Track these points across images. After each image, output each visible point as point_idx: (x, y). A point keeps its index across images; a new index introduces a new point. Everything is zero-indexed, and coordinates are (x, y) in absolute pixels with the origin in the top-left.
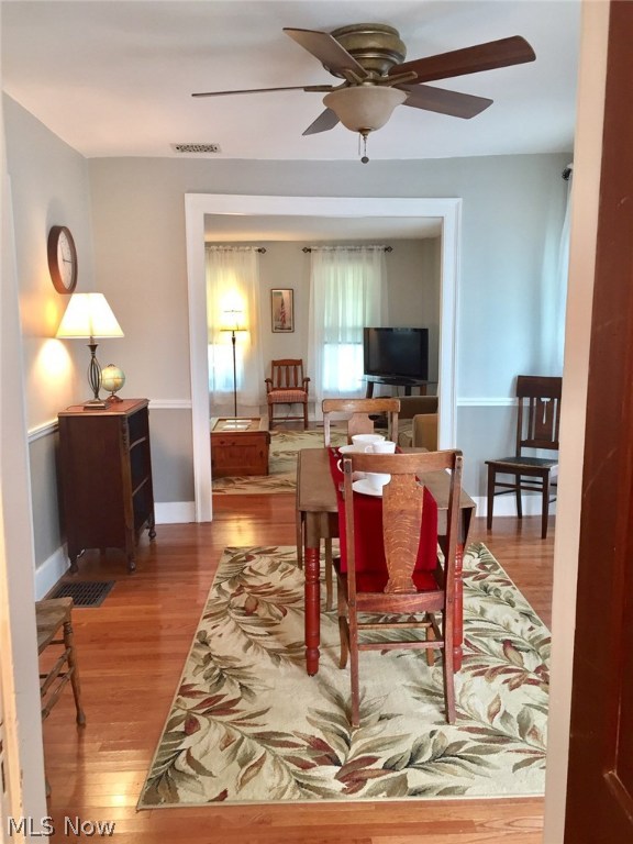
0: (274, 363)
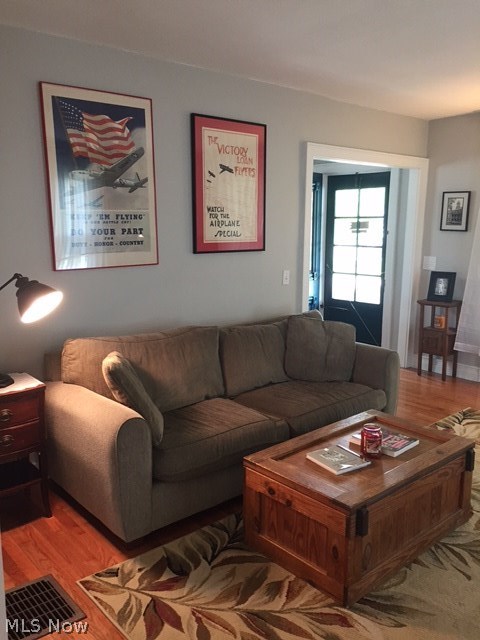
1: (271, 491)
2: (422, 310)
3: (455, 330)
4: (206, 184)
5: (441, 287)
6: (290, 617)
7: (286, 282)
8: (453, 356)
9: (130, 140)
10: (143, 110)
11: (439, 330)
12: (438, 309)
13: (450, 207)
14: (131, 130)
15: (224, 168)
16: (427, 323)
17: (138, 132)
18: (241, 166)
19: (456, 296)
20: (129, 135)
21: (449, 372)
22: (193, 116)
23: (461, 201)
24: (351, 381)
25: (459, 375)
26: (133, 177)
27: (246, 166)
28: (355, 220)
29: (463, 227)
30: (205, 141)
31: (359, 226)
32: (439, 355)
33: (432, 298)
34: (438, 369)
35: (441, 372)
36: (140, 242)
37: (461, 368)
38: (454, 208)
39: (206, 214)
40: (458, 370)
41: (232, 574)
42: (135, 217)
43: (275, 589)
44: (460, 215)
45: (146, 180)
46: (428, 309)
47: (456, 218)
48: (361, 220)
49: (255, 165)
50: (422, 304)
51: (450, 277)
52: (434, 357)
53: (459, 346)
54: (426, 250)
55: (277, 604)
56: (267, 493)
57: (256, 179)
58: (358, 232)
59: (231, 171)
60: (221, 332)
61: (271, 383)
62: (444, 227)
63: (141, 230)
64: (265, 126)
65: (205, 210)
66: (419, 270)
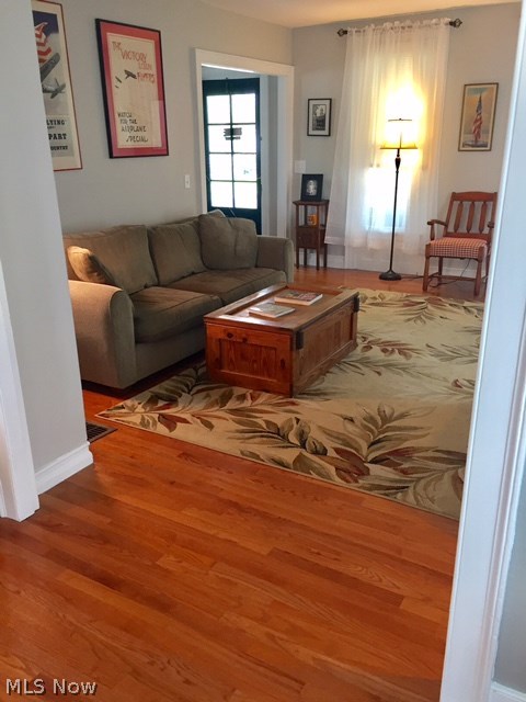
0: (455, 197)
1: (230, 335)
2: (297, 209)
3: (325, 226)
4: (115, 90)
5: (312, 188)
6: (259, 407)
7: (188, 186)
8: (323, 249)
9: (48, 45)
10: (55, 16)
11: (311, 227)
12: (309, 208)
13: (315, 113)
14: (47, 35)
15: (129, 74)
16: (302, 222)
17: (52, 36)
18: (143, 72)
19: (324, 196)
20: (46, 40)
21: (321, 264)
22: (98, 21)
23: (323, 108)
24: (256, 266)
25: (328, 265)
26: (53, 82)
27: (146, 72)
28: (229, 127)
29: (326, 132)
30: (111, 46)
31: (232, 133)
32: (312, 248)
33: (306, 199)
34: (312, 261)
35: (315, 264)
36: (65, 148)
37: (330, 257)
38: (318, 115)
39: (118, 119)
40: (328, 260)
41: (208, 396)
42: (59, 122)
43: (242, 398)
44: (324, 121)
45: (64, 86)
46: (302, 208)
47: (320, 123)
48: (234, 127)
49: (154, 71)
50: (297, 204)
51: (319, 178)
52: (308, 251)
53: (328, 239)
54: (297, 155)
55: (247, 403)
56: (227, 338)
57: (156, 85)
58: (232, 139)
59: (134, 77)
60: (148, 231)
61: (193, 273)
62: (311, 132)
63: (64, 135)
64: (159, 32)
65: (116, 115)
66: (291, 174)
